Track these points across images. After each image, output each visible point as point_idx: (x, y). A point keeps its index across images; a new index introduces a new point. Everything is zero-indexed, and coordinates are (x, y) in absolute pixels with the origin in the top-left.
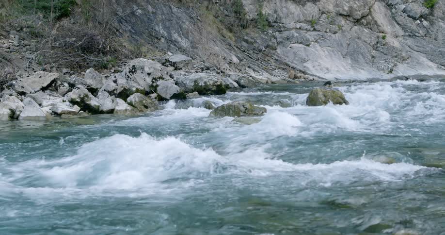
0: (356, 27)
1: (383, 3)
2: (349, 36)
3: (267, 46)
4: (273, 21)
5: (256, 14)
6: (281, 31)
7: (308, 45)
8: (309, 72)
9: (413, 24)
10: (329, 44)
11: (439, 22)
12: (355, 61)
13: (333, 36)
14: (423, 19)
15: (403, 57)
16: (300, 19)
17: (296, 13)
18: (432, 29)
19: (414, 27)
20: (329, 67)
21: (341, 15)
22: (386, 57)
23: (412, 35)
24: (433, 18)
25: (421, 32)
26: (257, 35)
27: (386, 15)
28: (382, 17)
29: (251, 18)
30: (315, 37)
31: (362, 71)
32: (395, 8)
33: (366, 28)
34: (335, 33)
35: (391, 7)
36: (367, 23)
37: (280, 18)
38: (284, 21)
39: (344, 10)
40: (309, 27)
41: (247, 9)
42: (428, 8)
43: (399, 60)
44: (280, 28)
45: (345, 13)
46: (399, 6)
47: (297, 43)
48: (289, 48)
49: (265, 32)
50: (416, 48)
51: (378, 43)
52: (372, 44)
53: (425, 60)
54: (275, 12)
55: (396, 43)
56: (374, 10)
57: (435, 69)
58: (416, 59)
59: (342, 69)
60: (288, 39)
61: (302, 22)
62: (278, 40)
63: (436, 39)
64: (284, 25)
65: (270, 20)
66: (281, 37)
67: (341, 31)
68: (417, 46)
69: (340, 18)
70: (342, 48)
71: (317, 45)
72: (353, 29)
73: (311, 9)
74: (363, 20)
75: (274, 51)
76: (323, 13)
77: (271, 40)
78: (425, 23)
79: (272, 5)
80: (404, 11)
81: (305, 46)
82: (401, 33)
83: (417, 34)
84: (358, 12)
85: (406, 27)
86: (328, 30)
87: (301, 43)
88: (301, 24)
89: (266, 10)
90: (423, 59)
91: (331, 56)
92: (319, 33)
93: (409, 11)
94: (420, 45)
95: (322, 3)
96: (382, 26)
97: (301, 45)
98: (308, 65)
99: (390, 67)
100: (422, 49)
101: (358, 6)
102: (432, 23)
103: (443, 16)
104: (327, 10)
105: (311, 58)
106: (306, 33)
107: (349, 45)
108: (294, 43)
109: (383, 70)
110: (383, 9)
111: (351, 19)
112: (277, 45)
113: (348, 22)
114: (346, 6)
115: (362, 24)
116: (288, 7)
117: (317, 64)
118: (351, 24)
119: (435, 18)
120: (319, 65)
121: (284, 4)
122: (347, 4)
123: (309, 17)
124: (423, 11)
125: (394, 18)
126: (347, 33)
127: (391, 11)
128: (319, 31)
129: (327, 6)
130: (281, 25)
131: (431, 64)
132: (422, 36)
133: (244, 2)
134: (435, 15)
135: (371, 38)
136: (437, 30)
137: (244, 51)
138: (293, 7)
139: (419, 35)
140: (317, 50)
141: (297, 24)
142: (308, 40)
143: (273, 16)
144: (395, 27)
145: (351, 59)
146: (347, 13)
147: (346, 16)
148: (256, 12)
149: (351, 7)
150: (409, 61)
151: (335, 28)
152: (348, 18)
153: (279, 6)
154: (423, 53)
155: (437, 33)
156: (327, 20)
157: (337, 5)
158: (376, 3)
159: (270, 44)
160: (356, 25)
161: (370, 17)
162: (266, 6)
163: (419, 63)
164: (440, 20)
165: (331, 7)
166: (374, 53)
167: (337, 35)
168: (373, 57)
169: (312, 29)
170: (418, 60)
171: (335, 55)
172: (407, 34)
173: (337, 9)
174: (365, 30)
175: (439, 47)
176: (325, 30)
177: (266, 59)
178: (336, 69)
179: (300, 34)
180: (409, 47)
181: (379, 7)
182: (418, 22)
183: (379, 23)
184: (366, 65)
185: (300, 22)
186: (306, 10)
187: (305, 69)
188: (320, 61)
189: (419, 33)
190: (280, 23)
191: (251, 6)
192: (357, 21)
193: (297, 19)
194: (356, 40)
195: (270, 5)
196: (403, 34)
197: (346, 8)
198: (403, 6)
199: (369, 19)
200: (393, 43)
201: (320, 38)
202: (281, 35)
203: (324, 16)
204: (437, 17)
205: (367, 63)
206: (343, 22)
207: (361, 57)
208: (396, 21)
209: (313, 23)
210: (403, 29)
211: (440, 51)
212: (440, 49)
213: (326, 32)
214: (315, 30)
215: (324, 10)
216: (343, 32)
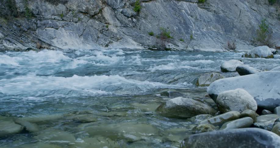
0: (91, 20)
1: (110, 7)
2: (85, 25)
3: (29, 29)
4: (36, 14)
5: (25, 8)
6: (41, 20)
7: (57, 29)
8: (53, 45)
9: (126, 20)
10: (71, 29)
11: (142, 19)
12: (86, 39)
13: (75, 24)
14: (133, 18)
15: (118, 38)
16: (54, 13)
17: (52, 10)
18: (138, 23)
19: (127, 21)
20: (67, 42)
21: (81, 12)
22: (106, 37)
23: (126, 26)
24: (139, 17)
25: (130, 24)
26: (23, 21)
27: (111, 14)
28: (108, 15)
29: (22, 11)
30: (63, 24)
31: (88, 45)
32: (117, 11)
33: (97, 21)
34: (76, 22)
35: (115, 10)
36: (98, 18)
37: (41, 12)
38: (43, 14)
39: (83, 9)
40: (60, 18)
41: (18, 5)
42: (135, 11)
43: (115, 40)
44: (41, 18)
45: (84, 11)
46: (119, 9)
47: (50, 27)
48: (44, 30)
49: (30, 20)
50: (127, 33)
51: (103, 29)
52: (99, 30)
53: (131, 40)
54: (37, 8)
55: (115, 30)
56: (104, 11)
57: (136, 46)
58: (126, 39)
59: (76, 44)
60: (44, 25)
61: (56, 15)
62: (38, 25)
63: (140, 29)
64: (44, 16)
65: (34, 13)
66: (41, 24)
67: (80, 22)
68: (127, 32)
69: (81, 14)
70: (79, 31)
71: (63, 29)
72: (89, 21)
73: (61, 7)
74: (96, 16)
75: (34, 32)
76: (70, 10)
77: (32, 25)
78: (134, 20)
79: (35, 4)
80: (122, 12)
81: (55, 30)
82: (119, 24)
83: (128, 26)
84: (92, 11)
85: (122, 21)
86: (71, 21)
87: (52, 27)
88: (55, 16)
89: (31, 7)
90: (130, 40)
91: (70, 35)
92: (65, 22)
93: (125, 13)
94: (130, 32)
95: (69, 5)
96: (108, 20)
97: (53, 29)
98: (54, 41)
99: (106, 43)
100: (130, 34)
101: (92, 7)
102: (138, 20)
103: (145, 17)
104: (72, 9)
105: (57, 37)
106: (57, 22)
107: (85, 30)
108: (48, 27)
109: (102, 45)
110: (110, 11)
111: (88, 15)
112: (37, 28)
113: (86, 17)
114: (84, 7)
115: (95, 18)
116: (46, 5)
117: (60, 40)
118: (88, 18)
119: (140, 17)
120: (61, 41)
121: (43, 4)
122: (85, 6)
123: (60, 12)
124: (133, 13)
125: (116, 16)
126: (84, 23)
127: (114, 12)
128: (66, 21)
129: (72, 7)
130: (41, 16)
131: (134, 42)
132: (131, 27)
133: (16, 1)
134: (140, 16)
135: (99, 26)
136: (141, 24)
137: (12, 31)
138: (49, 6)
139: (129, 26)
140: (62, 32)
141: (52, 16)
142: (57, 26)
143: (35, 10)
144: (116, 21)
145: (84, 38)
146: (85, 11)
147: (84, 13)
148: (24, 7)
149: (88, 8)
150: (122, 41)
151: (76, 19)
152: (86, 14)
153: (40, 4)
154: (131, 36)
155: (141, 25)
156: (72, 15)
157: (78, 6)
158: (106, 7)
159: (31, 27)
160: (91, 19)
161: (100, 14)
162: (31, 4)
163: (127, 42)
164: (143, 19)
165: (75, 7)
166: (100, 35)
167: (77, 24)
168: (98, 37)
169: (61, 19)
170: (127, 40)
171: (73, 35)
172: (123, 25)
173: (79, 9)
174: (96, 22)
175: (140, 33)
176: (69, 20)
177: (26, 37)
178: (72, 43)
179: (53, 22)
180: (123, 32)
181: (107, 10)
182: (130, 19)
183: (106, 18)
184: (91, 41)
185: (55, 15)
186: (58, 8)
187: (51, 43)
188: (62, 38)
189: (129, 25)
190: (41, 15)
191: (21, 4)
192: (92, 17)
193: (52, 13)
194: (90, 27)
195: (33, 4)
196: (120, 25)
197: (84, 8)
198: (121, 10)
199: (99, 15)
200: (113, 30)
201: (65, 25)
202: (41, 22)
203: (71, 12)
204: (141, 17)
205: (93, 40)
206: (82, 17)
207: (90, 37)
208: (117, 18)
209: (62, 16)
210: (120, 23)
211: (140, 35)
212: (141, 35)
213: (70, 21)
214: (63, 20)
215: (70, 9)
216: (82, 22)
